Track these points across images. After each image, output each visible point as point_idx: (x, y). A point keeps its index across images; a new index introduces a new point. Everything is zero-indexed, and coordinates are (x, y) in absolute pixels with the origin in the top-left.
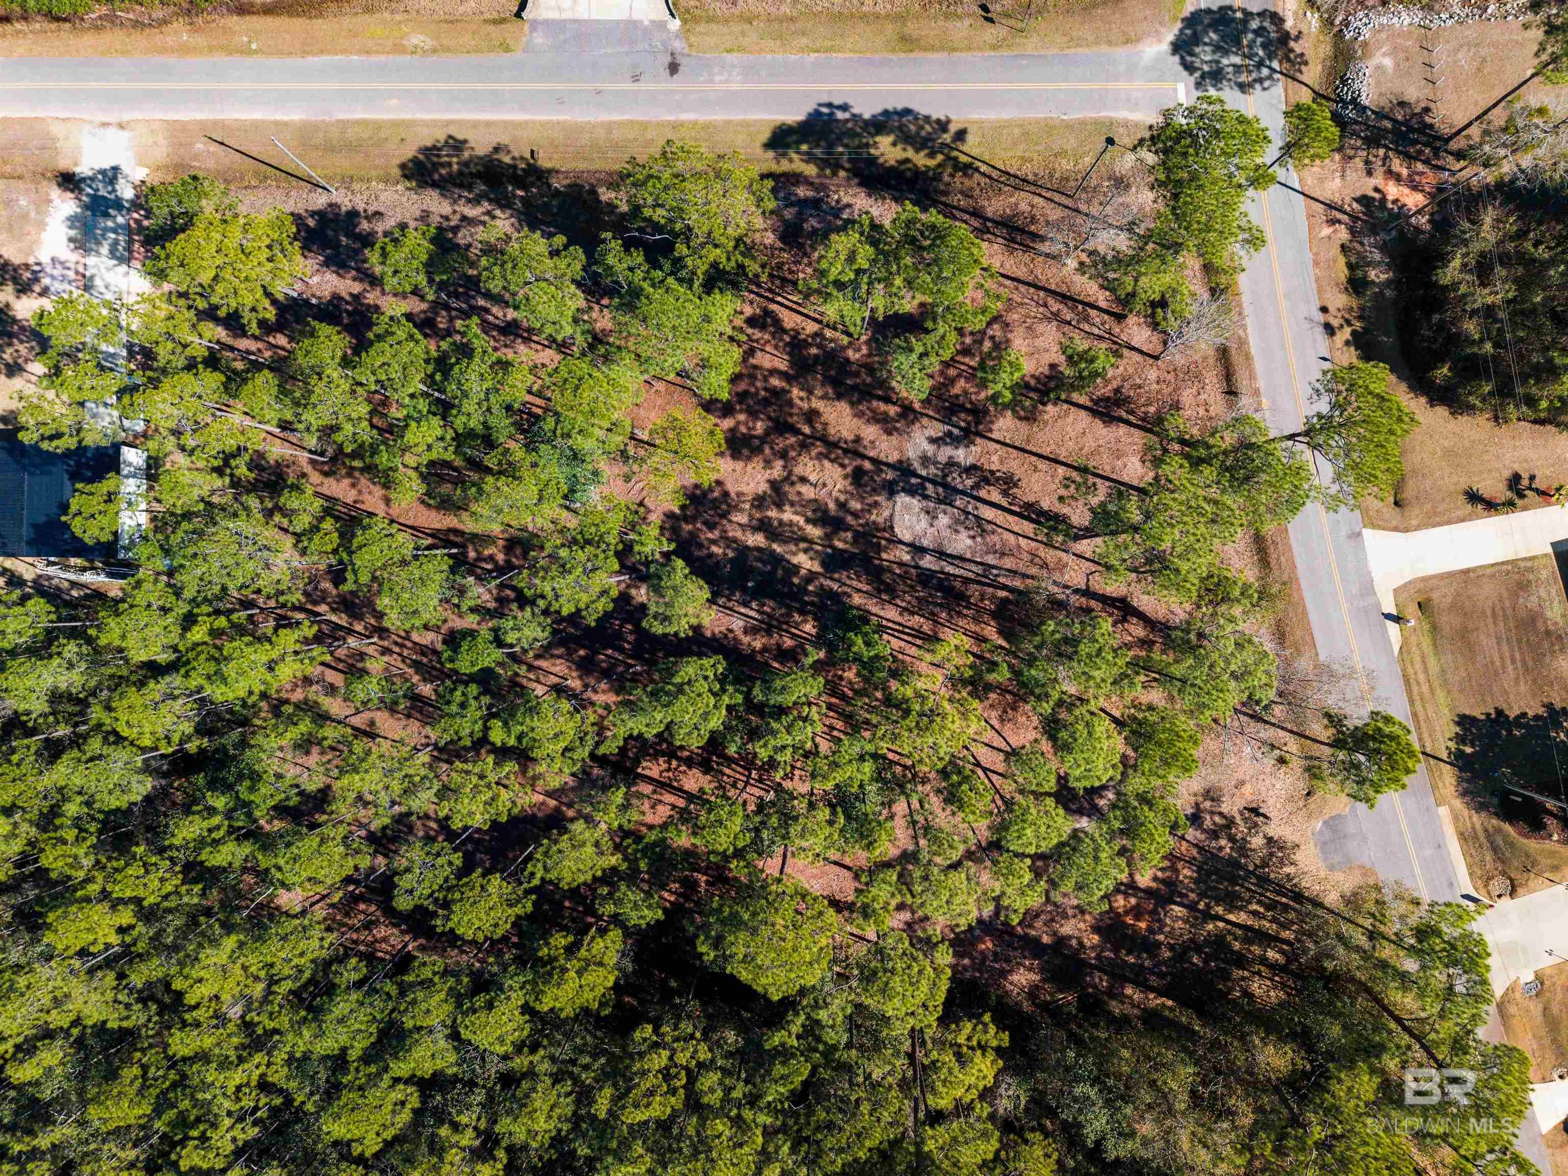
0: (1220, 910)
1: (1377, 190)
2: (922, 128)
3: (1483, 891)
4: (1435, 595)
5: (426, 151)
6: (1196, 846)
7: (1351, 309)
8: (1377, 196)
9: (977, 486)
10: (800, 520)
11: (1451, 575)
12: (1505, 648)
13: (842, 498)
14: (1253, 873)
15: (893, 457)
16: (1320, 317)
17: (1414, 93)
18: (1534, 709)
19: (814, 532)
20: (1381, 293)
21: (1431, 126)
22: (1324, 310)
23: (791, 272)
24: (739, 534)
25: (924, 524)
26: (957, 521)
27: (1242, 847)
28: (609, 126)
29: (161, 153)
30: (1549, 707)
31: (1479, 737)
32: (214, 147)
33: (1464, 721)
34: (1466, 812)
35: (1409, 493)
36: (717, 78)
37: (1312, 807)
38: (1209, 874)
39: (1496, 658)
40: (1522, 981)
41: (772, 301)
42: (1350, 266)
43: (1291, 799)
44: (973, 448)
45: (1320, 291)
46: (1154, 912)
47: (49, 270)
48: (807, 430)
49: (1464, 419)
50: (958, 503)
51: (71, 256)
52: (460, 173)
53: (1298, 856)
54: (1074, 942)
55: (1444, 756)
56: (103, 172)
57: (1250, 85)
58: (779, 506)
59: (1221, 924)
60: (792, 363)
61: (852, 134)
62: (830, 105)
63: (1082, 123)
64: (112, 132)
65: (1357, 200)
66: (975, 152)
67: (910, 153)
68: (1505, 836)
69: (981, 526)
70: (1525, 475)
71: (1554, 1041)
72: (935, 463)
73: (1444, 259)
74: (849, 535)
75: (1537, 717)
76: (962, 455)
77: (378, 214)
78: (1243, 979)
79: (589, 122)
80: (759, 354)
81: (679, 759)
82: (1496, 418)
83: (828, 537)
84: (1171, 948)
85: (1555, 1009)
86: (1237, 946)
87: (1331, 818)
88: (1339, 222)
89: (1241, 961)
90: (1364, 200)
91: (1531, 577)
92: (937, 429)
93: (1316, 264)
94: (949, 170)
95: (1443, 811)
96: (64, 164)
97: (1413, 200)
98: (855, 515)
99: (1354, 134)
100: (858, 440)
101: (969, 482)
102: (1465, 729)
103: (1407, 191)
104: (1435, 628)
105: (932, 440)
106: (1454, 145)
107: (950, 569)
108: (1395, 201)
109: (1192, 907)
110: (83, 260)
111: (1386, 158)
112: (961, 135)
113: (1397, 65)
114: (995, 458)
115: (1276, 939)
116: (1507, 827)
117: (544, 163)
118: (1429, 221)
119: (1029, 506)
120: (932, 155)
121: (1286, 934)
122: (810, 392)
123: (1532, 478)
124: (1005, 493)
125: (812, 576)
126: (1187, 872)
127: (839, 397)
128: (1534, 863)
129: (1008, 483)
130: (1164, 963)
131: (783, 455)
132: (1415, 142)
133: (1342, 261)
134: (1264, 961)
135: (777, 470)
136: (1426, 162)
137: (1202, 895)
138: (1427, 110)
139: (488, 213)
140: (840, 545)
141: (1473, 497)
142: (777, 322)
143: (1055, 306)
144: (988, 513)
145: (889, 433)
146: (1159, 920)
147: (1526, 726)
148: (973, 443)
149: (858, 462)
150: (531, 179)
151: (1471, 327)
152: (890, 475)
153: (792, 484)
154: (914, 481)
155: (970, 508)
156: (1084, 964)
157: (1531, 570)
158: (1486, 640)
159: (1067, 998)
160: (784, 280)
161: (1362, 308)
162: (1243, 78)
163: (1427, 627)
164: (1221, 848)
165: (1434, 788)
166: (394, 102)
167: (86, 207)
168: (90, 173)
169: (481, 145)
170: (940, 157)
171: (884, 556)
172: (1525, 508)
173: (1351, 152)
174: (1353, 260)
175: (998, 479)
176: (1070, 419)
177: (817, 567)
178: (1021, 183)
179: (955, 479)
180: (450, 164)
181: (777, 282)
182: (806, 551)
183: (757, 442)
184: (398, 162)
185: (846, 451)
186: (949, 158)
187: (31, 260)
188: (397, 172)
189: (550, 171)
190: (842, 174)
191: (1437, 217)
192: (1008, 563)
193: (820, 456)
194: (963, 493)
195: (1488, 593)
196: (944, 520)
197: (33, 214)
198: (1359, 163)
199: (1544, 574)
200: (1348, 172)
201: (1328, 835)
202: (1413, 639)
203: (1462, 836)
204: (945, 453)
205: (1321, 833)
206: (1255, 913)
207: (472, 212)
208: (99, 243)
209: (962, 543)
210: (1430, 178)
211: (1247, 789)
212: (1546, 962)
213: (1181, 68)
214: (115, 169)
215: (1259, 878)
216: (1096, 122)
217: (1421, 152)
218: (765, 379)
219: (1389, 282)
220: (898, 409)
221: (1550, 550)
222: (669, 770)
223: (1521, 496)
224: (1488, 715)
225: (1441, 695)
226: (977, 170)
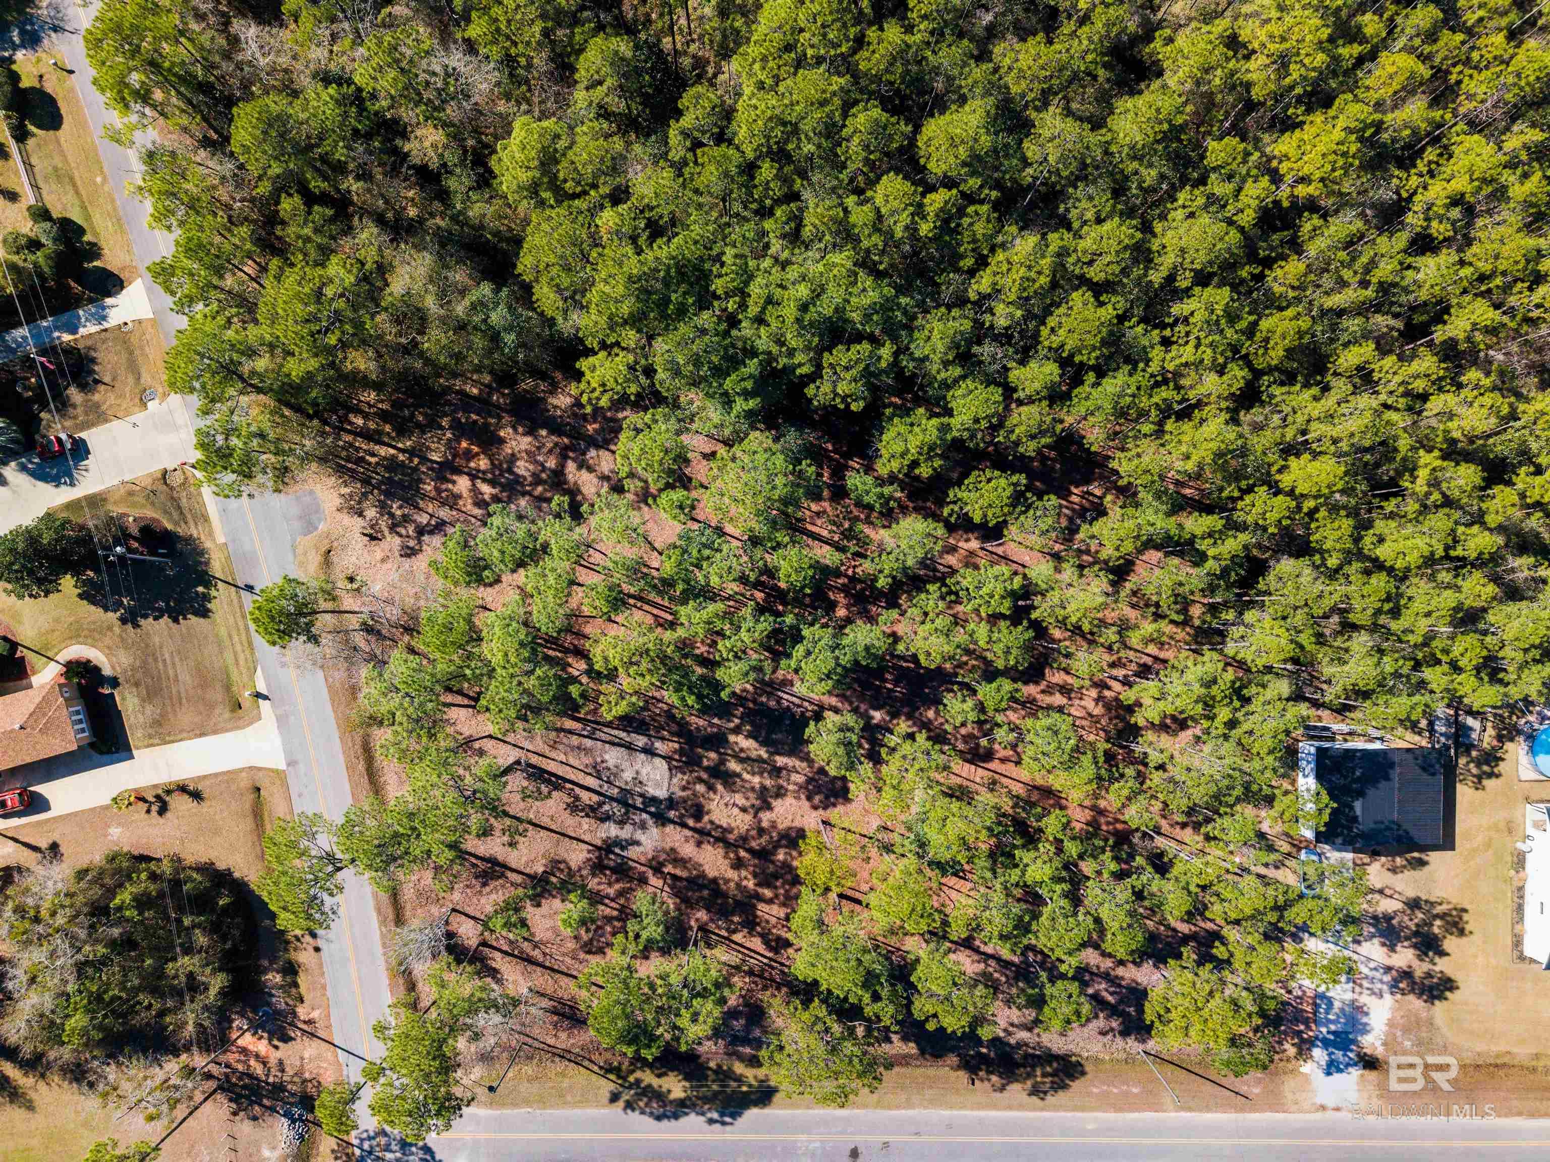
0: (401, 457)
1: (276, 1047)
2: (647, 1105)
3: (189, 474)
4: (227, 715)
5: (1065, 1087)
6: (420, 509)
7: (295, 949)
8: (276, 1042)
9: (600, 804)
10: (746, 776)
11: (215, 732)
12: (171, 672)
13: (711, 795)
14: (374, 487)
15: (670, 828)
16: (320, 943)
17: (245, 1127)
18: (147, 623)
19: (733, 766)
20: (271, 964)
21: (231, 1100)
22: (317, 949)
23: (755, 983)
24: (797, 763)
25: (644, 772)
26: (615, 775)
27: (383, 507)
28: (909, 1105)
29: (1289, 1085)
30: (136, 626)
31: (192, 600)
32: (1244, 1089)
33: (204, 613)
34: (203, 538)
35: (250, 797)
36: (818, 1144)
37: (326, 541)
38: (410, 487)
39: (178, 663)
40: (157, 401)
41: (770, 959)
42: (296, 985)
43: (344, 548)
44: (604, 835)
45: (321, 966)
46: (455, 456)
47: (1385, 987)
48: (742, 853)
49: (204, 860)
50: (616, 790)
51: (1365, 999)
52: (1033, 1067)
53: (338, 501)
54: (520, 430)
55: (220, 584)
56: (1340, 1071)
57: (377, 1134)
58: (764, 788)
59: (400, 445)
60: (754, 907)
61: (706, 1100)
62: (724, 1123)
63: (515, 1105)
64: (1331, 1104)
65: (292, 1039)
66: (603, 1082)
67: (655, 1082)
68: (170, 519)
69: (597, 771)
70: (154, 813)
71: (131, 353)
72: (634, 824)
73: (222, 993)
74: (705, 763)
75: (145, 616)
76: (612, 830)
77: (1103, 1033)
78: (382, 401)
79: (925, 1108)
80: (782, 915)
81: (846, 576)
82: (179, 860)
83: (722, 762)
84: (441, 428)
85: (131, 380)
86: (388, 428)
87: (311, 532)
88: (305, 1022)
89: (384, 416)
90: (286, 1039)
91: (150, 731)
92: (633, 852)
93: (324, 987)
94: (624, 1067)
95: (221, 539)
96: (1372, 1075)
97: (247, 1040)
98: (700, 780)
99: (293, 1095)
100: (699, 844)
101: (606, 807)
102: (204, 606)
103: (251, 1047)
104: (228, 688)
105: (638, 843)
106: (212, 1085)
107: (623, 735)
108: (261, 1038)
109: (424, 459)
110: (1356, 996)
111: (267, 1075)
112: (614, 1098)
113: (259, 1151)
114: (586, 827)
115: (356, 434)
116: (170, 527)
117: (963, 1075)
118: (232, 1021)
119: (557, 788)
120: (638, 1082)
121: (349, 438)
122: (738, 885)
123: (148, 811)
124: (577, 798)
125: (737, 730)
126: (428, 488)
127: (715, 881)
128: (148, 497)
129: (574, 807)
130: (446, 415)
131: (761, 831)
132: (244, 1087)
133: (303, 990)
134: (366, 416)
135: (766, 817)
136: (235, 1071)
137: (416, 469)
138: (235, 1114)
139: (1010, 1034)
140: (713, 755)
141: (196, 795)
142: (767, 943)
143: (536, 954)
144: (591, 782)
145: (673, 850)
146: (450, 448)
147: (154, 609)
148: (604, 841)
149: (698, 825)
150: (973, 1062)
151: (201, 939)
152: (672, 814)
153: (753, 806)
154: (653, 809)
155: (606, 786)
156: (510, 412)
157: (150, 737)
158: (186, 678)
159: (527, 384)
160: (761, 976)
161: (286, 950)
162: (383, 1140)
163: (234, 689)
164: (400, 507)
165: (228, 558)
166: (1090, 1127)
167: (1354, 1042)
168: (1350, 1069)
169: (1017, 1091)
170: (631, 1079)
171: (677, 746)
172: (155, 786)
173: (296, 1079)
174: (294, 990)
175: (582, 810)
176: (524, 859)
177: (732, 738)
178: (564, 1055)
179: (617, 810)
180: (1044, 1075)
181: (766, 975)
182: (742, 750)
183: (784, 842)
184: (1088, 1076)
185: (709, 834)
186: (625, 1079)
187: (1399, 996)
188: (1088, 1068)
189: (959, 1068)
190: (712, 1064)
191: (226, 1025)
192: (575, 740)
193: (730, 830)
194: (612, 799)
195: (186, 717)
196: (628, 775)
197: (1399, 1033)
198: (290, 1071)
199: (139, 734)
200: (298, 1063)
201: (314, 518)
202: (245, 679)
203: (206, 519)
204: (625, 833)
205: (320, 520)
206: (373, 455)
207: (1023, 1035)
208: (1342, 1010)
209: (613, 757)
210: (232, 1057)
211: (379, 555)
212: (139, 417)
213: (434, 1149)
214: (1329, 1074)
215: (370, 484)
216: (503, 1105)
217: (240, 1079)
218: (777, 896)
219: (266, 971)
220: (666, 870)
221: (135, 752)
222: (855, 567)
223: (158, 797)
224: (185, 618)
225: (223, 632)
226: (601, 1068)
